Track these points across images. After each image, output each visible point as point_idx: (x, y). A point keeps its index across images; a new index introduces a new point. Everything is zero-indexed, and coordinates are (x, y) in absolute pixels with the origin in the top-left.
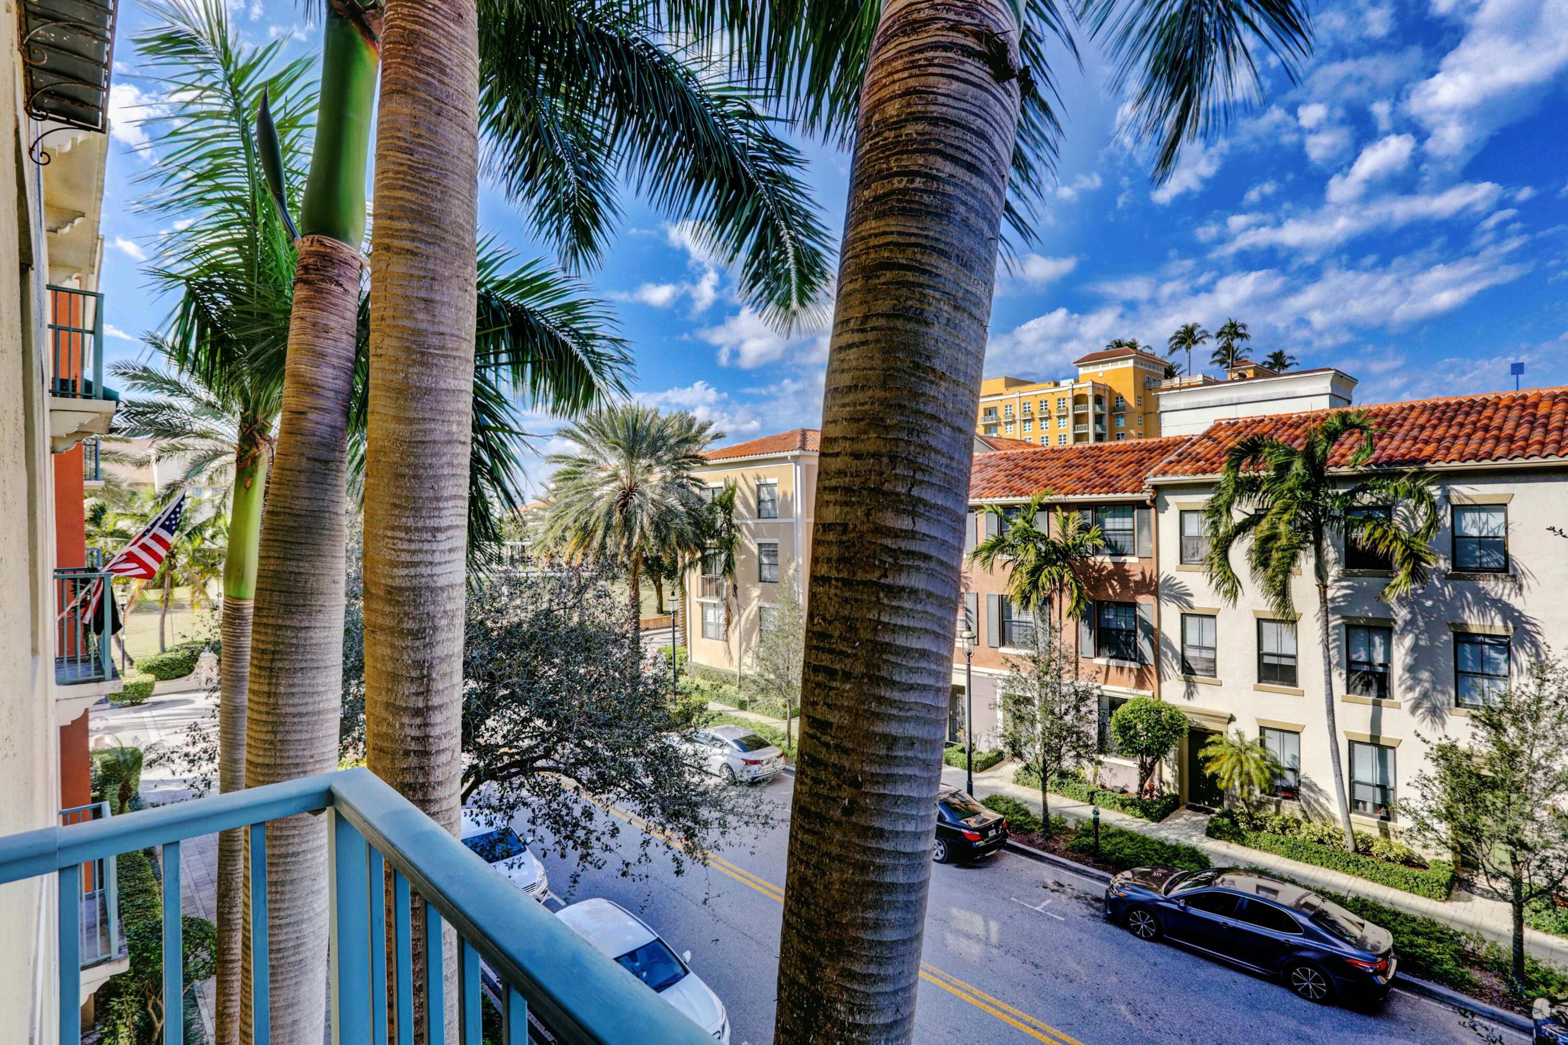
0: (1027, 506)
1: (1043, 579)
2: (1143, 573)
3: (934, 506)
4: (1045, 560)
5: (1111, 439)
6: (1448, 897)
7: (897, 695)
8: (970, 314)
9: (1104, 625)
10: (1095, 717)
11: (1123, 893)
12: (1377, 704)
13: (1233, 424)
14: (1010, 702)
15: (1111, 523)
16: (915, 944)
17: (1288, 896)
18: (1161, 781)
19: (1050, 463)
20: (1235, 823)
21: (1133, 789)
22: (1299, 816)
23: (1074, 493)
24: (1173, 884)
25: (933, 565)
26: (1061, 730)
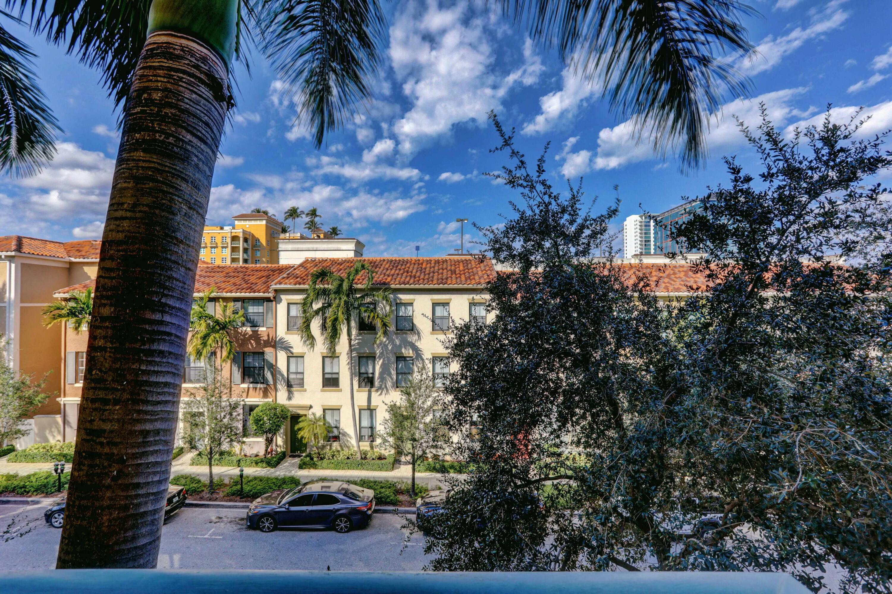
0: (202, 299)
1: (210, 341)
2: (268, 336)
3: (174, 308)
4: (212, 330)
5: (252, 263)
6: (393, 469)
7: (150, 408)
8: (197, 212)
9: (246, 365)
10: (241, 417)
11: (257, 510)
12: (370, 392)
13: (313, 261)
14: (189, 416)
15: (252, 309)
16: (157, 542)
17: (335, 487)
18: (276, 445)
19: (217, 274)
20: (312, 459)
21: (262, 453)
22: (339, 449)
23: (231, 292)
24: (283, 497)
25: (173, 338)
26: (221, 427)
